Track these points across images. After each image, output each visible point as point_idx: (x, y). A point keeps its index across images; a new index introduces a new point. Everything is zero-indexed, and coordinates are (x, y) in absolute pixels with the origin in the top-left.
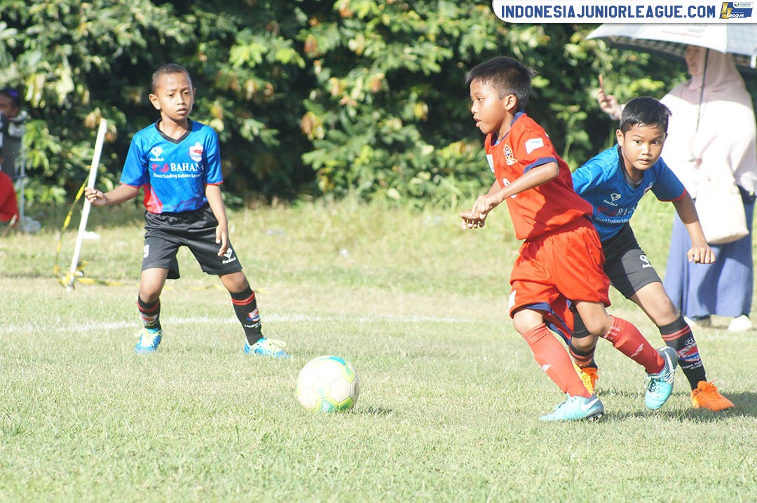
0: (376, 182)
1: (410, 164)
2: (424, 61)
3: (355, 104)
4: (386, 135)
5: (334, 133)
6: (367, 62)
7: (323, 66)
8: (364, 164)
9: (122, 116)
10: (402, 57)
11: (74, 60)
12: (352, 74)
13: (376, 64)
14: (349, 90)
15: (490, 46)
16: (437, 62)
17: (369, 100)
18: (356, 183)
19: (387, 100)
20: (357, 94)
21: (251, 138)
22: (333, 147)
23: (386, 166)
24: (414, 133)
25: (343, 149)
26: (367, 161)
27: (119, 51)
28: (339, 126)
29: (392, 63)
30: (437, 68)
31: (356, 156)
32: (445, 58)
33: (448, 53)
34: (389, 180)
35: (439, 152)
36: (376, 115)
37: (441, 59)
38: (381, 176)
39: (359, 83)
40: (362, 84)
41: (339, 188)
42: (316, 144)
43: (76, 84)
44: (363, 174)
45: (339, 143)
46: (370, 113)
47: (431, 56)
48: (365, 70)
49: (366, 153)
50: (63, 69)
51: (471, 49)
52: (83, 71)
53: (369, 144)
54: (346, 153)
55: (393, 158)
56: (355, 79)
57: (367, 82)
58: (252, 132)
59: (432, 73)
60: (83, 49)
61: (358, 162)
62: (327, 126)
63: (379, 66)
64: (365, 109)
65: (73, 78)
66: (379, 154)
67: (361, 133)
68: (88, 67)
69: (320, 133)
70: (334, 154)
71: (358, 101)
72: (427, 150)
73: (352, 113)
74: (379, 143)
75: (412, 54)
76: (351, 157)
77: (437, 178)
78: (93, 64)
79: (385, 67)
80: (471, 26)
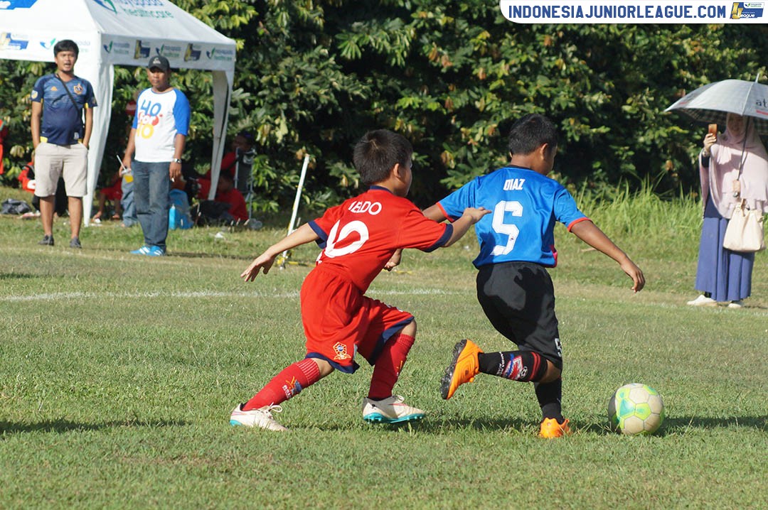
3: (477, 144)
5: (461, 166)
6: (486, 115)
7: (456, 120)
9: (319, 151)
10: (511, 111)
11: (289, 113)
12: (476, 125)
13: (493, 117)
14: (473, 135)
15: (571, 105)
17: (487, 142)
19: (498, 143)
20: (478, 137)
22: (460, 174)
27: (319, 107)
28: (465, 160)
29: (505, 116)
33: (542, 110)
36: (491, 153)
39: (481, 130)
40: (481, 132)
42: (449, 172)
43: (289, 130)
45: (465, 173)
46: (487, 152)
48: (485, 122)
50: (281, 119)
51: (559, 107)
52: (294, 120)
56: (478, 128)
57: (486, 130)
60: (295, 106)
62: (457, 160)
63: (495, 119)
64: (483, 148)
65: (287, 125)
67: (481, 165)
68: (298, 118)
69: (453, 164)
71: (479, 142)
73: (475, 150)
75: (518, 109)
78: (301, 116)
79: (498, 120)
80: (559, 92)
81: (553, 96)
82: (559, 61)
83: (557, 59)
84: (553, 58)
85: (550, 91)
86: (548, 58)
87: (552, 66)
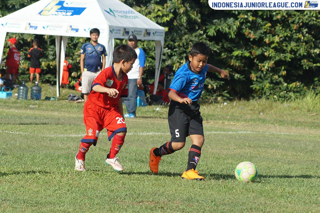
0: (271, 93)
1: (280, 88)
2: (286, 58)
3: (265, 70)
4: (274, 80)
5: (259, 80)
6: (269, 58)
7: (257, 60)
8: (267, 88)
10: (280, 56)
12: (265, 62)
13: (272, 59)
14: (264, 66)
15: (305, 54)
16: (290, 58)
17: (270, 69)
18: (265, 93)
19: (274, 70)
20: (266, 67)
21: (237, 79)
22: (258, 83)
23: (273, 89)
24: (282, 80)
25: (262, 84)
26: (268, 87)
28: (260, 77)
29: (277, 58)
30: (290, 60)
31: (265, 86)
32: (292, 57)
33: (293, 56)
34: (274, 93)
35: (289, 85)
36: (271, 74)
37: (291, 58)
38: (272, 92)
39: (267, 64)
40: (267, 65)
41: (260, 95)
42: (254, 83)
44: (267, 91)
45: (260, 82)
46: (269, 74)
47: (289, 57)
48: (269, 61)
49: (268, 85)
50: (183, 60)
51: (300, 55)
53: (269, 83)
54: (262, 85)
55: (276, 87)
56: (266, 64)
57: (269, 65)
58: (237, 77)
59: (289, 61)
61: (265, 87)
62: (257, 77)
63: (273, 60)
64: (268, 72)
66: (271, 85)
67: (267, 79)
69: (255, 79)
70: (259, 86)
71: (266, 69)
72: (285, 84)
73: (265, 73)
74: (271, 82)
75: (283, 56)
76: (264, 86)
77: (288, 93)
79: (275, 60)
80: (300, 48)
81: (298, 50)
82: (300, 36)
83: (299, 34)
84: (298, 34)
85: (296, 48)
86: (295, 34)
87: (297, 37)
